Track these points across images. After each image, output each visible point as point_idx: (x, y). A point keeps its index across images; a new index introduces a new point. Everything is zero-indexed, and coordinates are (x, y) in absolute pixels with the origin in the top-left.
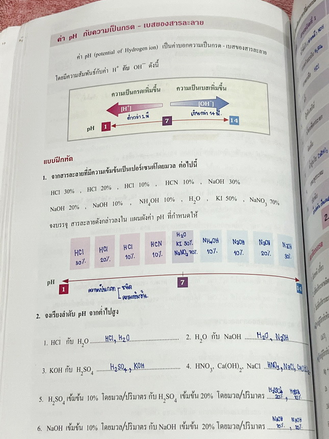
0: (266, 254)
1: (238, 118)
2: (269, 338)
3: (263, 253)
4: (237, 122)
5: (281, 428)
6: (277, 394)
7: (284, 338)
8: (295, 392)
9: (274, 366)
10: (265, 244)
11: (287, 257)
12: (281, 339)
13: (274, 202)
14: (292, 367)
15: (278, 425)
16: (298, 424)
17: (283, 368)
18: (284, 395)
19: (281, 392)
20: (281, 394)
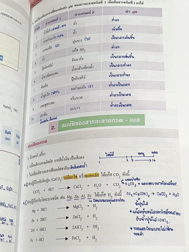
0: (8, 139)
1: (2, 56)
2: (3, 188)
3: (6, 139)
4: (2, 59)
5: (2, 241)
6: (3, 221)
7: (10, 189)
8: (11, 221)
9: (3, 205)
10: (8, 134)
11: (17, 143)
12: (9, 189)
13: (15, 110)
14: (12, 206)
15: (1, 239)
16: (10, 239)
17: (8, 206)
18: (6, 222)
19: (5, 220)
20: (5, 221)
